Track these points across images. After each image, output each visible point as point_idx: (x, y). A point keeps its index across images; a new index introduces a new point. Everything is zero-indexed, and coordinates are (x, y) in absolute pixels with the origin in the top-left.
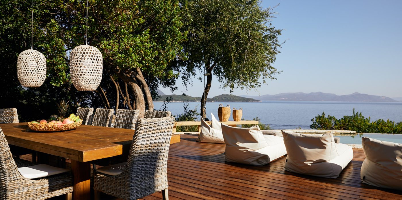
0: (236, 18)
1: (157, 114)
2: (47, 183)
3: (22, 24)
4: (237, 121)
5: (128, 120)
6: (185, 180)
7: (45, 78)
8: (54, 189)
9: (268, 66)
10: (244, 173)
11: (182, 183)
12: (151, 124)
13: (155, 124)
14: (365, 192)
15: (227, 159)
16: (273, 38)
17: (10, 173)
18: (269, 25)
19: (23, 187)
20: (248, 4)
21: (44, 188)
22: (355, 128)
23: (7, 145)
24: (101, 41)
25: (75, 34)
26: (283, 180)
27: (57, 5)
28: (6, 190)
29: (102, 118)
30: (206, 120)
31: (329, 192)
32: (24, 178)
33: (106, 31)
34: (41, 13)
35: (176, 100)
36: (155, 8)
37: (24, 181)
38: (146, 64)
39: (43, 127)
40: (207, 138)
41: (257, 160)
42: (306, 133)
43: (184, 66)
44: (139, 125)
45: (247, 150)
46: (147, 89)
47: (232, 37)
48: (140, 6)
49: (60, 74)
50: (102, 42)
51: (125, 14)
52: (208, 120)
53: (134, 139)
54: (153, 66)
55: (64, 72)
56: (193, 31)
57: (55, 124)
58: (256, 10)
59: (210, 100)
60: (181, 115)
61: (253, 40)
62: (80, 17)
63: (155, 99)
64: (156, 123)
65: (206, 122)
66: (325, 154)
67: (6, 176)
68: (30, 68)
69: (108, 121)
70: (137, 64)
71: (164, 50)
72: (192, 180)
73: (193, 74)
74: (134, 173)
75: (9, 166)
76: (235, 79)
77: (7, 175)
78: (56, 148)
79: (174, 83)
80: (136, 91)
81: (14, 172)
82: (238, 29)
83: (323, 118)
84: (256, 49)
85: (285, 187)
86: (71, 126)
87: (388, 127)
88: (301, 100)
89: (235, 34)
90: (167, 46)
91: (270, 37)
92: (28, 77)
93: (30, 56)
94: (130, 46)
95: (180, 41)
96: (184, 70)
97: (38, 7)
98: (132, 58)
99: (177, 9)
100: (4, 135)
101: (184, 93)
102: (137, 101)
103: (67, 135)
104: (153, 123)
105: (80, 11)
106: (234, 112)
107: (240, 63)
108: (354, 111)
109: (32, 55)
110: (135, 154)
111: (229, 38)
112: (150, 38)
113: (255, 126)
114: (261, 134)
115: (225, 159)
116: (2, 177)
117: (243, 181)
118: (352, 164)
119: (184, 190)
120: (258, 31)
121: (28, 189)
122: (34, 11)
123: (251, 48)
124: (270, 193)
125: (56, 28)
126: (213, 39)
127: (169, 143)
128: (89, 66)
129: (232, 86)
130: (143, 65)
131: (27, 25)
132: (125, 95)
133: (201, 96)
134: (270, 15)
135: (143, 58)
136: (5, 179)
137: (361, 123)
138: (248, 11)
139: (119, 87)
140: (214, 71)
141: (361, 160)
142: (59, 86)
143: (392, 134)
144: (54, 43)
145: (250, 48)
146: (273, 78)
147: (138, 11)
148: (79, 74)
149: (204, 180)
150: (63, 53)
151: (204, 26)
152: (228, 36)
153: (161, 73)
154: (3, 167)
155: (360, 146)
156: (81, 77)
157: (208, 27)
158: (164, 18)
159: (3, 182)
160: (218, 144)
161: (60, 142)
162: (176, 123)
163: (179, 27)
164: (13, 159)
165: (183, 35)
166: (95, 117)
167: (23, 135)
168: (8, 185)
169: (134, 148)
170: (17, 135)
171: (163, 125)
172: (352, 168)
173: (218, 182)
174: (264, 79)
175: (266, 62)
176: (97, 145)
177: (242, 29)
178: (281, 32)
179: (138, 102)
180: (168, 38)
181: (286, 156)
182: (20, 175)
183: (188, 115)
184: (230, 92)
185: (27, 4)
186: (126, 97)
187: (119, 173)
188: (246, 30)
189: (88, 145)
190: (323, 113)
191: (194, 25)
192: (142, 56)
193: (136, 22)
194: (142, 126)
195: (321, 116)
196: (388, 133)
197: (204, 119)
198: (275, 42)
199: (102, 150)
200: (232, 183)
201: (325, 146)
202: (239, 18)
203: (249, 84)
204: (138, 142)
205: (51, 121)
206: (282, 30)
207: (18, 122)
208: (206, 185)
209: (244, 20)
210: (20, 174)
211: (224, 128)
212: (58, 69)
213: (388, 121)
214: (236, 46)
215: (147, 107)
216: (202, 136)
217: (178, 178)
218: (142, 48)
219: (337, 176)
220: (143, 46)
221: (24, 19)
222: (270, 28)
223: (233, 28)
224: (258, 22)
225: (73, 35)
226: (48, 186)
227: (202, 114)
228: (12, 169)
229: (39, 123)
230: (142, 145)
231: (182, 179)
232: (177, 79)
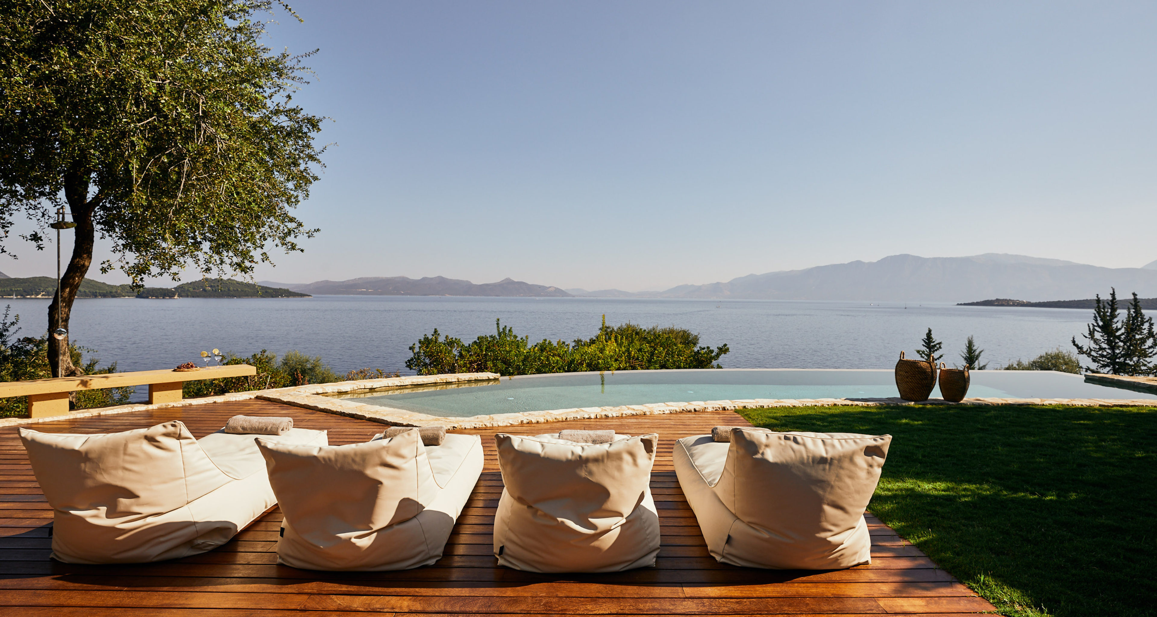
9: (280, 214)
16: (300, 138)
18: (286, 99)
22: (499, 365)
61: (212, 130)
83: (436, 342)
87: (559, 355)
91: (290, 134)
111: (122, 110)
134: (290, 74)
137: (511, 351)
146: (293, 248)
178: (321, 125)
190: (436, 331)
195: (430, 337)
198: (306, 150)
206: (323, 120)
213: (558, 342)
222: (288, 107)
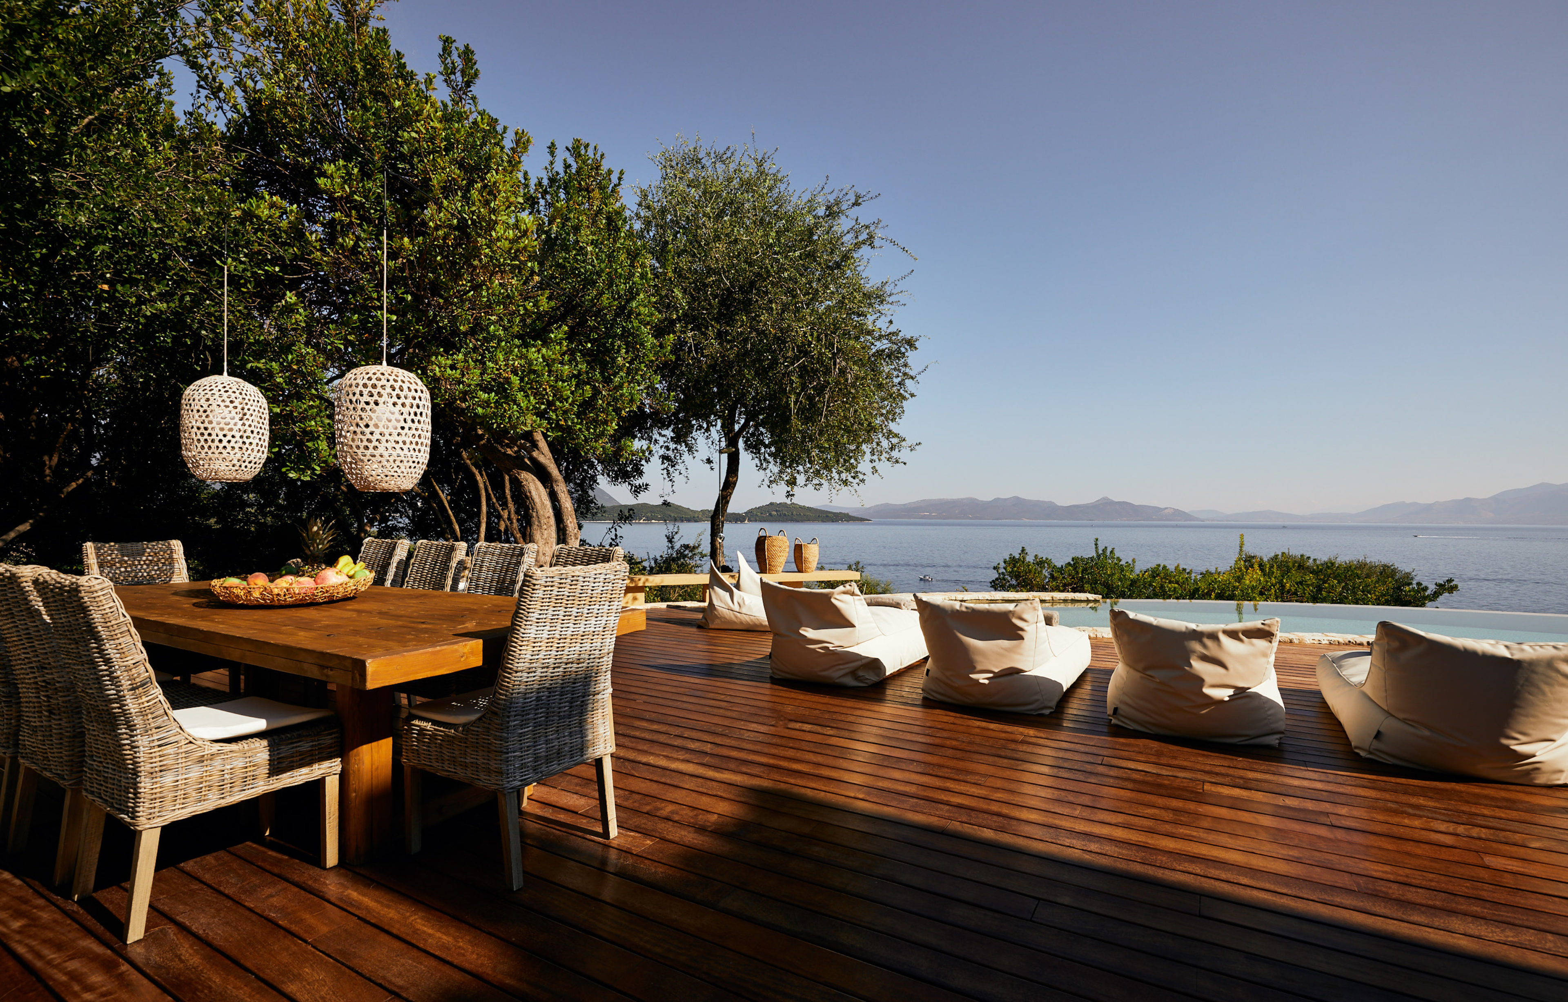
0: (802, 303)
1: (585, 555)
2: (262, 751)
3: (197, 301)
4: (806, 572)
5: (507, 571)
6: (664, 728)
7: (265, 456)
8: (284, 765)
9: (885, 431)
10: (819, 706)
11: (655, 737)
12: (562, 581)
13: (574, 582)
14: (1117, 747)
15: (776, 671)
16: (898, 358)
17: (148, 727)
18: (888, 324)
19: (189, 763)
20: (832, 269)
21: (254, 766)
22: (1100, 588)
23: (140, 645)
24: (430, 356)
25: (354, 334)
26: (918, 723)
27: (302, 253)
28: (136, 773)
29: (434, 567)
30: (726, 569)
31: (1029, 749)
32: (191, 739)
33: (445, 329)
34: (254, 274)
35: (648, 519)
36: (582, 270)
37: (192, 746)
38: (558, 421)
39: (256, 594)
40: (725, 618)
41: (853, 673)
42: (978, 601)
43: (667, 429)
44: (528, 586)
45: (828, 648)
46: (562, 489)
47: (790, 354)
48: (541, 264)
49: (310, 444)
50: (433, 358)
51: (500, 284)
52: (731, 571)
53: (513, 624)
54: (579, 426)
55: (322, 441)
56: (690, 335)
57: (291, 584)
58: (855, 285)
59: (738, 518)
60: (659, 558)
61: (844, 363)
62: (370, 289)
63: (589, 515)
64: (575, 578)
65: (725, 577)
66: (1021, 654)
67: (136, 736)
68: (217, 427)
69: (451, 574)
70: (535, 421)
71: (608, 385)
72: (681, 729)
73: (690, 449)
74: (515, 716)
75: (146, 704)
76: (798, 464)
77: (138, 731)
78: (289, 651)
79: (641, 473)
80: (530, 492)
81: (159, 722)
82: (805, 333)
83: (1023, 562)
84: (853, 385)
85: (921, 740)
86: (341, 589)
87: (1177, 583)
88: (971, 519)
89: (798, 346)
90: (618, 373)
91: (889, 356)
92: (210, 452)
93: (218, 394)
94: (512, 372)
95: (652, 361)
96: (665, 439)
97: (246, 255)
98: (519, 405)
99: (643, 276)
100: (128, 617)
101: (666, 498)
102: (535, 520)
103: (327, 614)
104: (568, 581)
105: (369, 273)
106: (798, 549)
107: (811, 421)
108: (1096, 544)
109: (223, 390)
110: (516, 665)
111: (783, 356)
112: (572, 352)
113: (847, 585)
114: (863, 605)
115: (770, 671)
116: (125, 736)
117: (816, 727)
118: (1089, 678)
119: (658, 755)
120: (857, 338)
121: (206, 769)
122: (232, 268)
123: (840, 384)
124: (882, 757)
125: (298, 316)
126: (743, 355)
127: (615, 632)
128: (390, 424)
129: (792, 482)
130: (549, 423)
131: (213, 306)
132: (505, 505)
133: (712, 507)
134: (890, 299)
135: (550, 404)
136: (134, 742)
137: (1113, 574)
138: (832, 288)
139: (488, 483)
140: (745, 442)
141: (1109, 665)
142: (309, 479)
143: (1188, 601)
144: (292, 359)
145: (838, 383)
146: (897, 462)
147: (537, 278)
148: (362, 445)
149: (713, 728)
150: (319, 386)
151: (718, 322)
152: (781, 350)
153: (603, 445)
154: (126, 707)
155: (1107, 633)
156: (368, 453)
157: (728, 325)
158: (608, 298)
159: (128, 752)
160: (755, 634)
161: (302, 633)
162: (647, 580)
163: (648, 323)
164: (157, 684)
165: (661, 346)
166: (413, 564)
167: (194, 617)
168: (142, 759)
169: (515, 647)
170: (178, 617)
171: (596, 584)
172: (1089, 688)
173: (750, 733)
174: (874, 464)
175: (878, 421)
176: (410, 640)
177: (815, 334)
178: (917, 344)
179: (536, 523)
180: (619, 351)
181: (926, 659)
182: (178, 730)
183: (678, 559)
184: (787, 497)
185: (211, 248)
186: (506, 511)
187: (473, 717)
188: (826, 336)
189: (384, 643)
190: (1023, 550)
191: (692, 319)
192: (548, 401)
193: (529, 308)
194: (536, 587)
195: (1017, 556)
196: (1177, 598)
197: (718, 569)
198: (903, 369)
199: (422, 654)
200: (785, 735)
201: (1020, 632)
202: (808, 305)
203: (835, 475)
204: (526, 631)
205: (281, 576)
206: (920, 339)
207: (187, 581)
208: (718, 740)
209: (822, 309)
210: (180, 727)
211: (767, 590)
212: (304, 432)
213: (1177, 568)
214: (800, 377)
215: (562, 536)
216: (712, 612)
217: (644, 724)
218: (546, 376)
219: (1050, 708)
220: (550, 371)
221: (202, 290)
222: (889, 331)
223: (792, 331)
224: (859, 315)
225: (349, 337)
226: (268, 758)
227: (714, 554)
228: (154, 715)
229: (245, 583)
230: (537, 640)
231: (655, 727)
232: (647, 462)
